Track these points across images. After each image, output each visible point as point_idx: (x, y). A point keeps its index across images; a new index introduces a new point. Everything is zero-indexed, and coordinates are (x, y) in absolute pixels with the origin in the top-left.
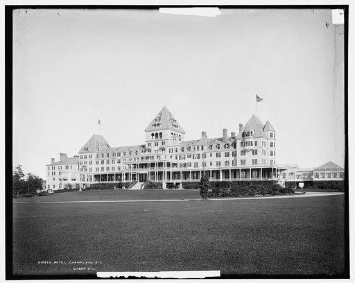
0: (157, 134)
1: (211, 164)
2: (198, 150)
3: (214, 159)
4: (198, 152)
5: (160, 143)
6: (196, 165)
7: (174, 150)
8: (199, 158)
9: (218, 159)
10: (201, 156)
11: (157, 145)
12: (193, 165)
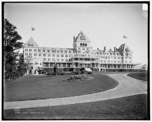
0: (84, 44)
1: (112, 62)
2: (106, 55)
3: (113, 59)
4: (106, 56)
5: (86, 49)
6: (105, 61)
7: (94, 53)
8: (106, 58)
9: (115, 60)
10: (107, 57)
11: (84, 49)
12: (103, 61)
